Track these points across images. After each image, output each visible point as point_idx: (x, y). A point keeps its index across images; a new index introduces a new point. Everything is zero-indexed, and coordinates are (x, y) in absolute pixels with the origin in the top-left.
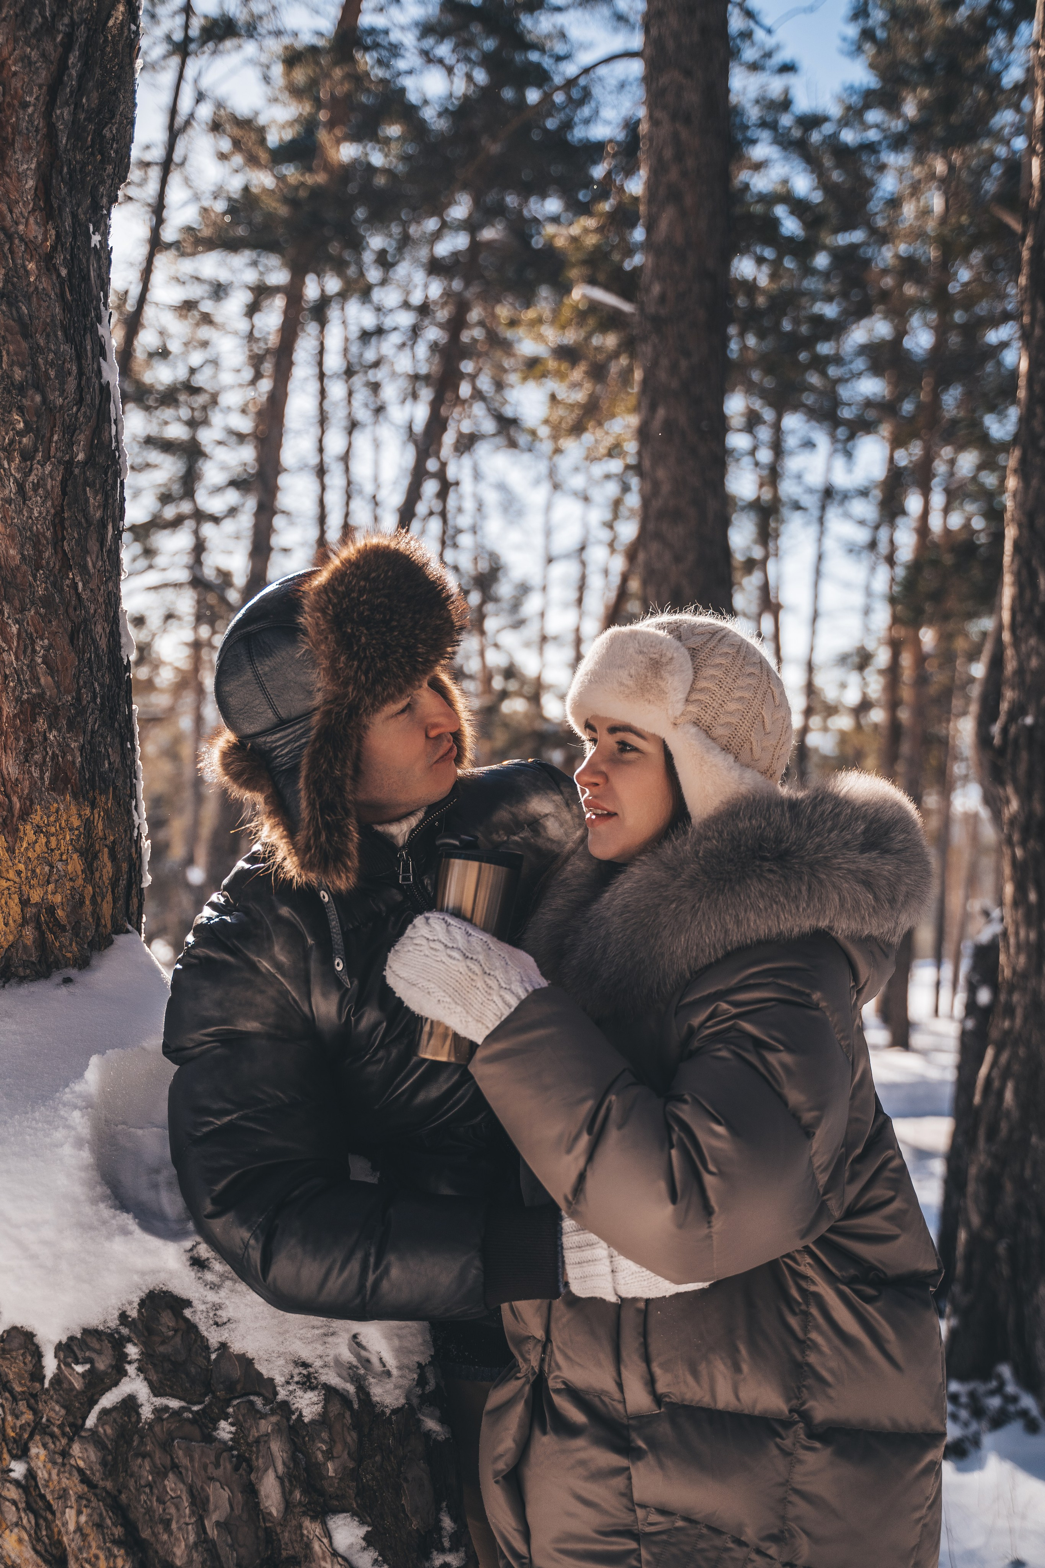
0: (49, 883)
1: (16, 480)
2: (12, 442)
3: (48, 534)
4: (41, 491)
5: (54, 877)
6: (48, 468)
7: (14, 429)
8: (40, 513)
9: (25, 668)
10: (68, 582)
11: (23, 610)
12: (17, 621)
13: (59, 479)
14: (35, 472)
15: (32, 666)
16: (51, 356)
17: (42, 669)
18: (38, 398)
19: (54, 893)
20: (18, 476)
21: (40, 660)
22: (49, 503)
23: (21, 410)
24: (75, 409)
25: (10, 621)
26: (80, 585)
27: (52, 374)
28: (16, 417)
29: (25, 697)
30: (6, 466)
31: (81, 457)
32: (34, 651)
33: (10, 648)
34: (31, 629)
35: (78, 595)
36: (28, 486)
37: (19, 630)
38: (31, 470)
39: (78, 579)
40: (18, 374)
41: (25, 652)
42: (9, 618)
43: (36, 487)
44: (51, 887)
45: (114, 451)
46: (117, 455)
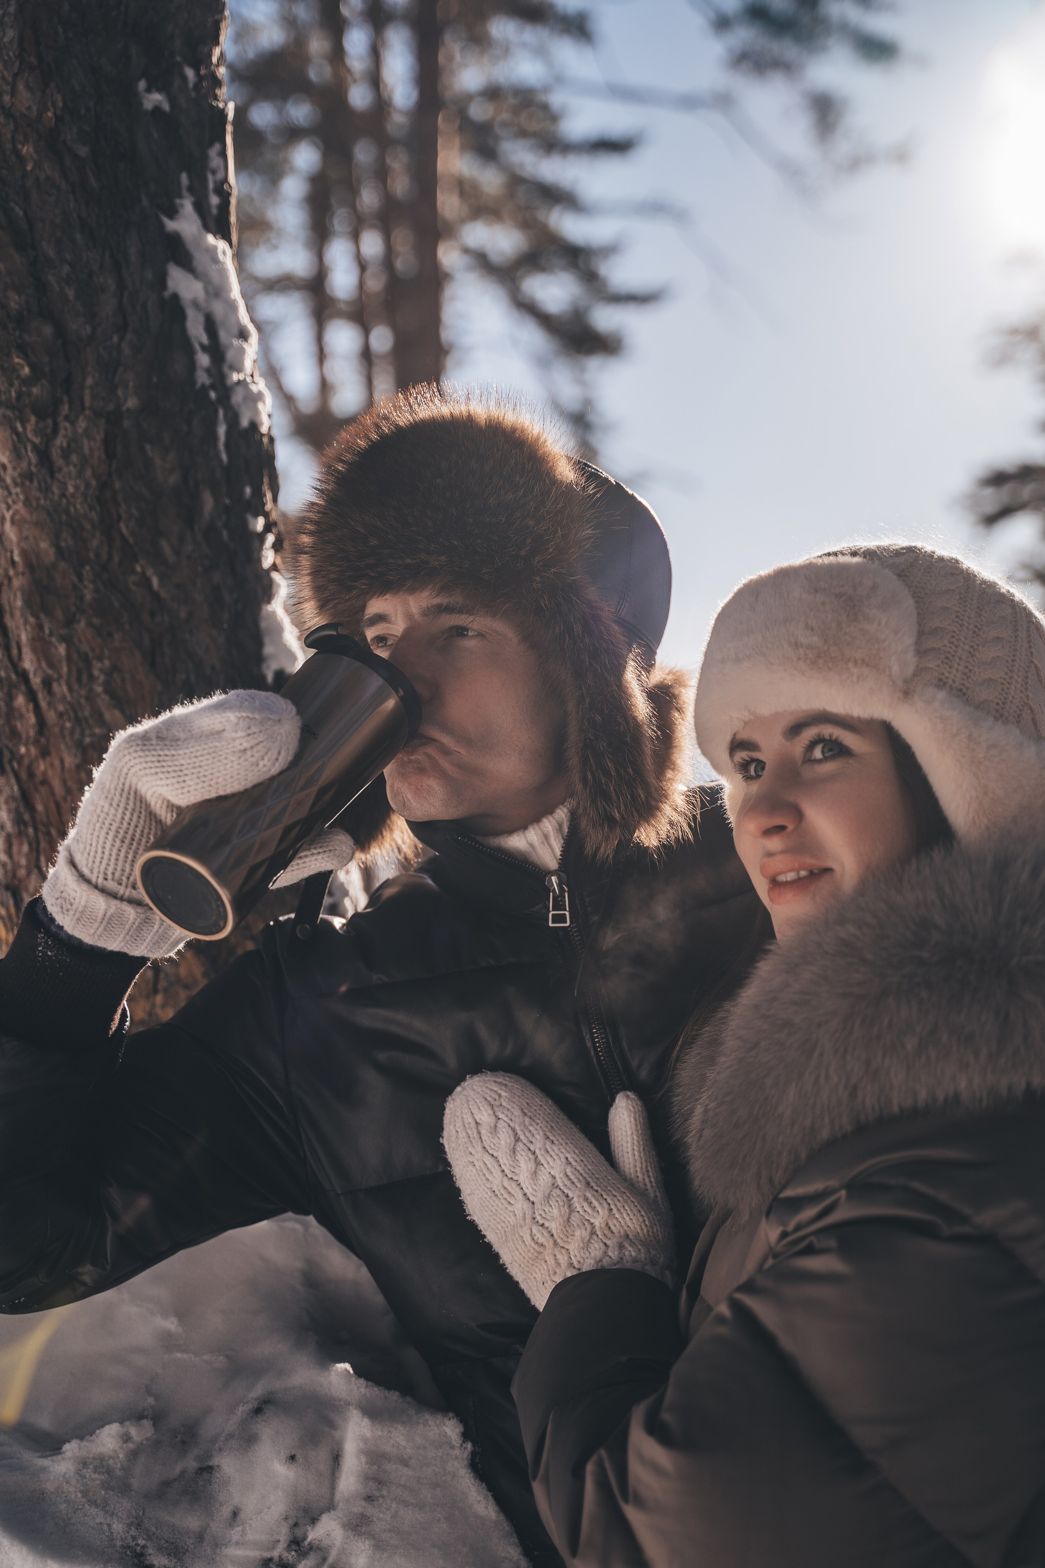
0: (155, 991)
1: (35, 448)
2: (20, 395)
3: (94, 515)
4: (74, 458)
5: (162, 985)
6: (82, 424)
7: (19, 377)
8: (76, 488)
9: (83, 701)
10: (133, 578)
11: (70, 622)
12: (63, 639)
13: (99, 437)
14: (62, 432)
15: (91, 698)
16: (66, 269)
17: (103, 701)
18: (48, 330)
19: (164, 1006)
20: (37, 440)
21: (99, 689)
22: (88, 473)
23: (23, 350)
24: (115, 339)
25: (53, 640)
26: (155, 582)
27: (71, 293)
28: (17, 360)
29: (88, 740)
30: (20, 429)
31: (132, 403)
32: (91, 677)
33: (60, 676)
34: (85, 647)
35: (155, 595)
36: (55, 453)
37: (68, 650)
38: (55, 430)
39: (150, 572)
40: (14, 301)
41: (79, 680)
42: (51, 634)
43: (66, 454)
44: (159, 999)
45: (204, 389)
46: (213, 395)
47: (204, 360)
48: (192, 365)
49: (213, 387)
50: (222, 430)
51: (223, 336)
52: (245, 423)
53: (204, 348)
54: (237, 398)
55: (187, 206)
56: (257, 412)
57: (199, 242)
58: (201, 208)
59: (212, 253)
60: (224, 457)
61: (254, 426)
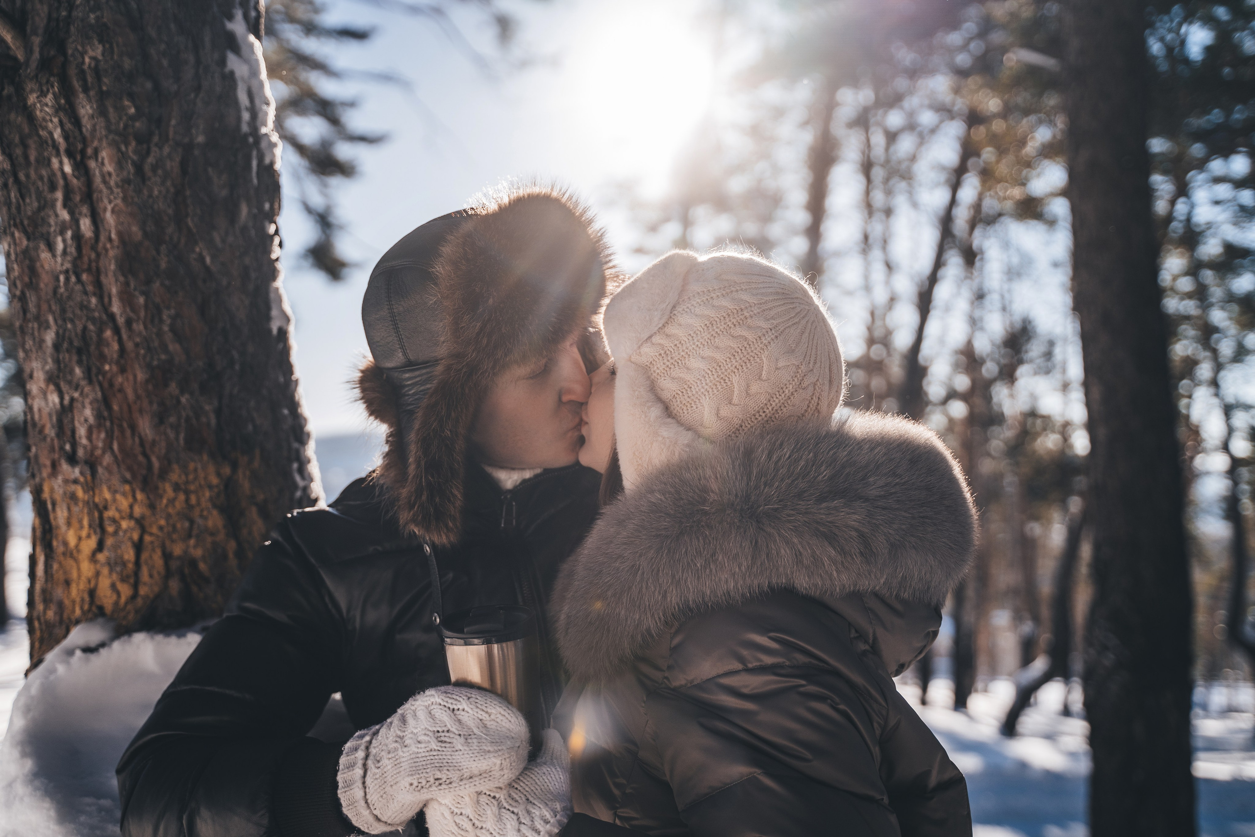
0: (190, 536)
1: (134, 163)
2: (126, 126)
3: (170, 211)
4: (160, 172)
5: (195, 532)
6: (166, 150)
7: (126, 114)
8: (160, 192)
9: (154, 336)
10: (194, 256)
11: (148, 282)
12: (143, 293)
13: (178, 159)
14: (152, 154)
15: (160, 334)
16: (163, 47)
17: (168, 337)
18: (149, 85)
19: (195, 547)
20: (135, 158)
21: (166, 328)
22: (169, 183)
23: (131, 96)
24: (192, 96)
25: (137, 293)
26: (208, 260)
27: (165, 63)
28: (127, 103)
29: (155, 363)
30: (123, 148)
31: (201, 139)
32: (161, 321)
33: (139, 318)
34: (158, 300)
35: (207, 269)
36: (147, 168)
37: (146, 301)
38: (148, 152)
39: (205, 253)
40: (127, 64)
41: (152, 321)
42: (135, 289)
43: (154, 168)
44: (192, 542)
45: (246, 136)
46: (251, 140)
47: (246, 116)
48: (239, 119)
49: (251, 134)
50: (254, 163)
51: (257, 102)
52: (267, 161)
53: (247, 109)
54: (264, 144)
55: (239, 14)
56: (274, 155)
57: (246, 39)
58: (246, 17)
59: (251, 46)
60: (255, 181)
61: (272, 164)
